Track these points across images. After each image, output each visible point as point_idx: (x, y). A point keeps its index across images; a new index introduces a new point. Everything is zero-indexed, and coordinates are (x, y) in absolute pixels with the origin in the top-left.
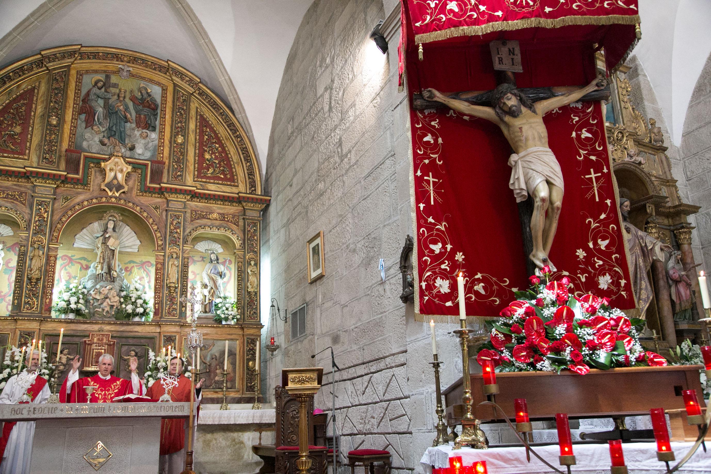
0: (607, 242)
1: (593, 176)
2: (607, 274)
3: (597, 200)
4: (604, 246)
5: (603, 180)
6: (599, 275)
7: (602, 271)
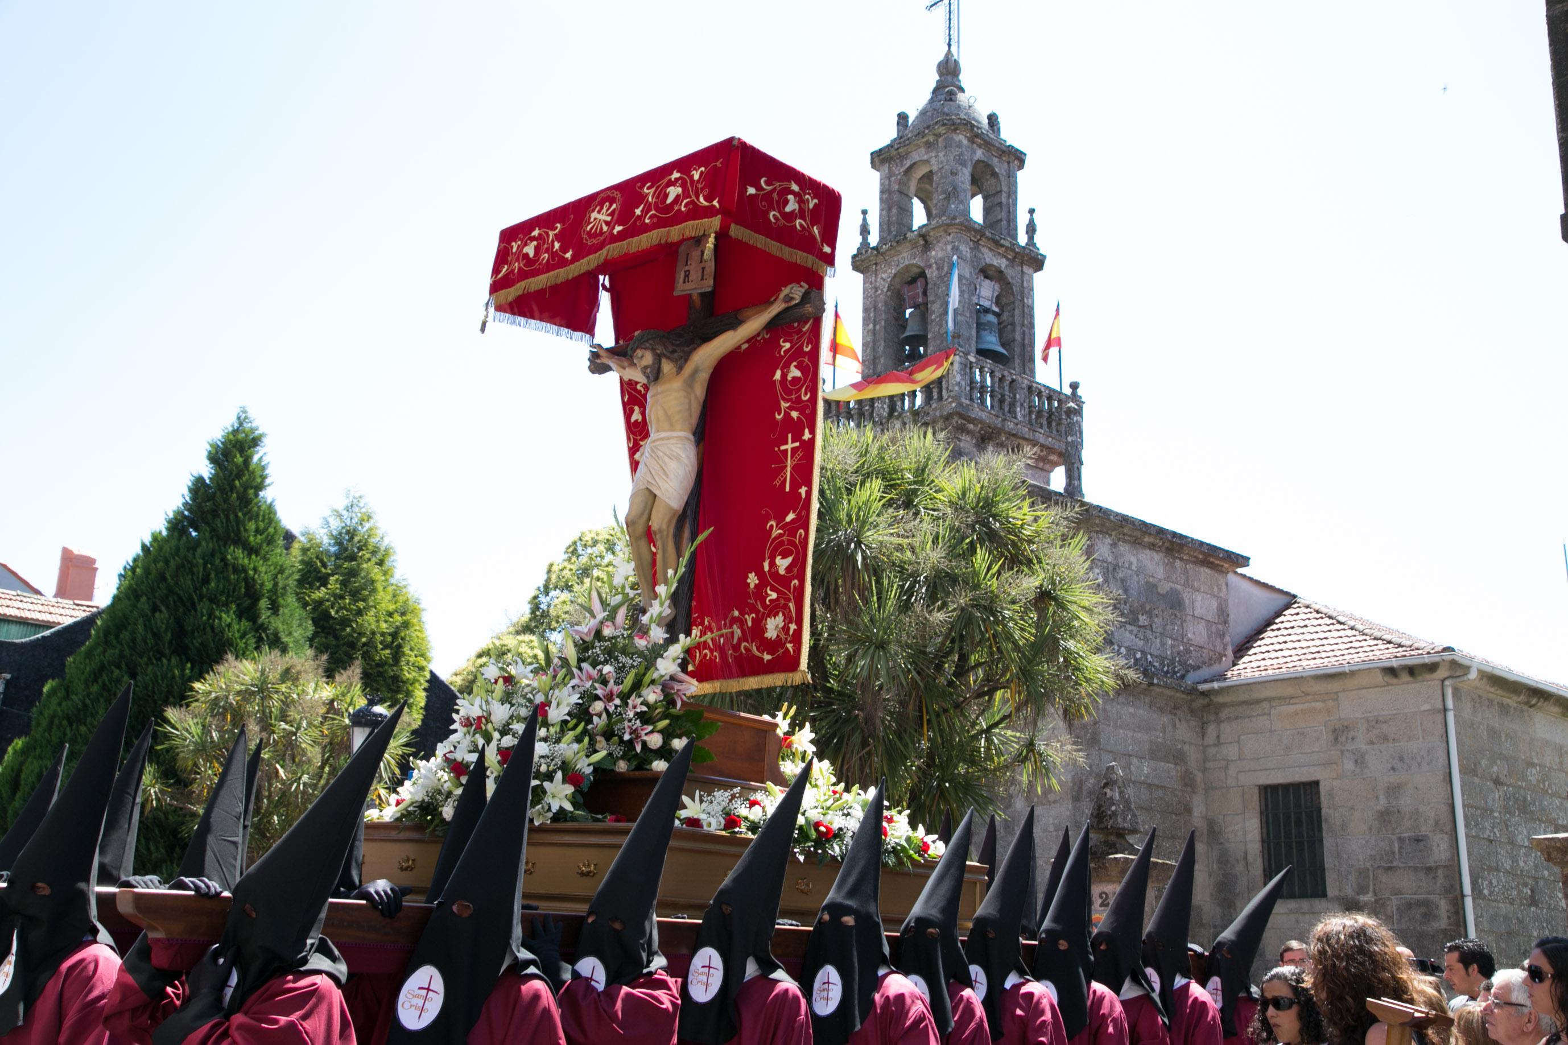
0: (789, 560)
1: (789, 446)
2: (781, 614)
3: (787, 489)
4: (784, 567)
5: (800, 454)
6: (769, 616)
7: (773, 610)
